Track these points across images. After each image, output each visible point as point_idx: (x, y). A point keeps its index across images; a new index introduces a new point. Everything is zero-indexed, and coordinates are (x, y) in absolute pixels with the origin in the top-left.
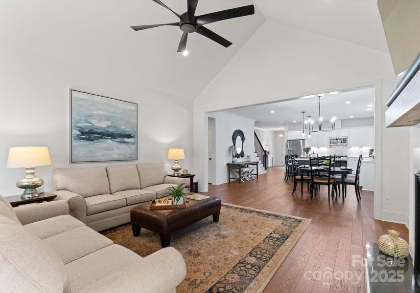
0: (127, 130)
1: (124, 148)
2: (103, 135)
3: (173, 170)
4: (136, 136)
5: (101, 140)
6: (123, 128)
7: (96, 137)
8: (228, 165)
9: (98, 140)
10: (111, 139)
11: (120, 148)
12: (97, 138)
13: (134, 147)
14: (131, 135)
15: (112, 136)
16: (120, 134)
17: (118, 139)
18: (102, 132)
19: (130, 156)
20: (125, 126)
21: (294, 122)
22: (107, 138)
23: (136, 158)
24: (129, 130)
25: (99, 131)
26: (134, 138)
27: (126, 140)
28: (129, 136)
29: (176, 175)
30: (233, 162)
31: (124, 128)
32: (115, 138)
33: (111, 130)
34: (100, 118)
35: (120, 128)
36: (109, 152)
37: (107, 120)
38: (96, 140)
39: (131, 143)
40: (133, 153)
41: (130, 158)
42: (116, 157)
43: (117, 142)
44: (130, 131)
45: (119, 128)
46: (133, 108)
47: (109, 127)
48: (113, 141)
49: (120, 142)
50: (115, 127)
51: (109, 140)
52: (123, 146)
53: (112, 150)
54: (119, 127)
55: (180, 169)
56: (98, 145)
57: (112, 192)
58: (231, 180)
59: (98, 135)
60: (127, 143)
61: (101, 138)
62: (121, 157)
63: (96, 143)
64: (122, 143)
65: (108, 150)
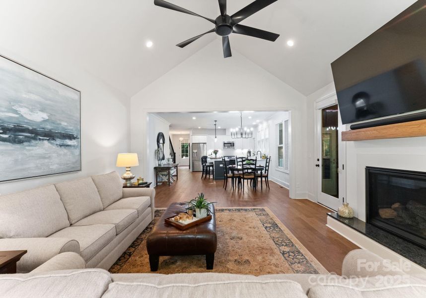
0: (69, 128)
1: (65, 155)
2: (36, 134)
3: (124, 179)
4: (79, 137)
5: (34, 142)
6: (64, 124)
7: (26, 137)
8: (155, 168)
9: (29, 141)
10: (48, 140)
11: (60, 155)
12: (28, 139)
13: (77, 152)
14: (73, 135)
15: (50, 136)
16: (60, 133)
17: (59, 141)
18: (35, 129)
19: (73, 166)
20: (66, 122)
21: (199, 128)
22: (43, 139)
23: (79, 168)
24: (71, 128)
25: (31, 128)
26: (76, 140)
27: (68, 142)
28: (71, 137)
29: (128, 185)
30: (159, 165)
31: (66, 124)
32: (54, 139)
33: (49, 127)
34: (33, 107)
35: (61, 124)
36: (46, 161)
37: (43, 110)
38: (26, 141)
39: (74, 146)
40: (76, 162)
41: (73, 168)
42: (55, 167)
43: (57, 144)
44: (72, 130)
45: (58, 124)
46: (75, 96)
47: (45, 121)
48: (52, 144)
49: (61, 146)
50: (53, 123)
51: (46, 142)
52: (64, 151)
53: (49, 158)
54: (59, 122)
55: (134, 178)
56: (30, 150)
57: (73, 222)
58: (158, 184)
59: (29, 135)
60: (69, 147)
61: (35, 139)
62: (63, 168)
63: (27, 148)
64: (63, 147)
65: (44, 158)
